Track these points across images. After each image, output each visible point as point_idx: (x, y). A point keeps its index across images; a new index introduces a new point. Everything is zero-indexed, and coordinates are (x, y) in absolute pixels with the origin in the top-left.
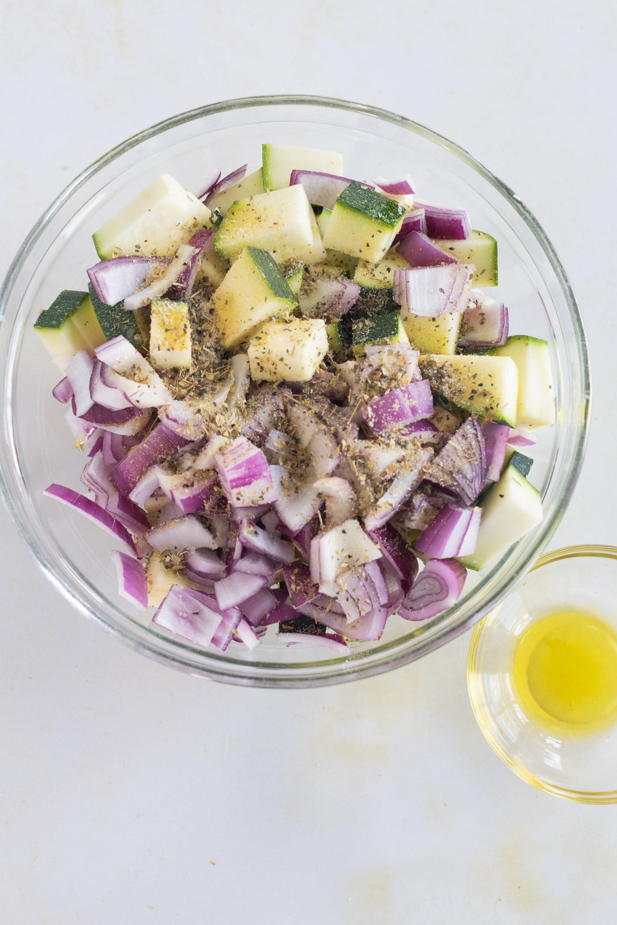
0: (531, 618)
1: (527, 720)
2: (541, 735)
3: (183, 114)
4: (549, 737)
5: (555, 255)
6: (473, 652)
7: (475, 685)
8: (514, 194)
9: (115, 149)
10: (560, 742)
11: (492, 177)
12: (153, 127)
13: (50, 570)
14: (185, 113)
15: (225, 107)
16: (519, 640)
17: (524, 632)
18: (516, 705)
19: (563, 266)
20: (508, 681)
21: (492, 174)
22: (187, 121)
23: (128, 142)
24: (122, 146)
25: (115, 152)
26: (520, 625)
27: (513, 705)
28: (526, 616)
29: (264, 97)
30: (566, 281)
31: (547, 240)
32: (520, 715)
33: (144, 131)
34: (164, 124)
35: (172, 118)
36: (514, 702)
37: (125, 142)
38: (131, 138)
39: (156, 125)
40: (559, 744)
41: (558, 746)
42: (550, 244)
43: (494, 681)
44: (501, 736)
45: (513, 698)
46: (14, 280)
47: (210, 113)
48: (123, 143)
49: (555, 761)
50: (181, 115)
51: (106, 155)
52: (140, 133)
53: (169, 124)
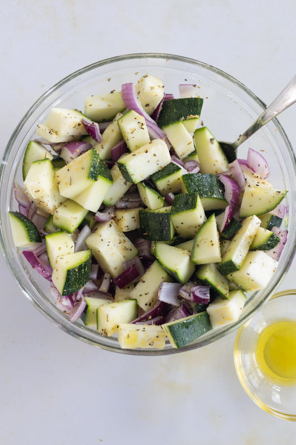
0: (267, 324)
1: (264, 377)
2: (270, 384)
3: (100, 62)
4: (274, 385)
5: (287, 137)
6: (238, 341)
7: (238, 358)
8: (266, 106)
9: (65, 79)
10: (280, 388)
11: (255, 96)
12: (84, 68)
13: (27, 292)
14: (101, 61)
15: (121, 59)
16: (260, 335)
17: (263, 331)
18: (258, 369)
19: (291, 143)
20: (254, 357)
21: (255, 95)
22: (102, 66)
23: (72, 75)
24: (69, 77)
25: (65, 80)
26: (261, 328)
27: (257, 369)
28: (265, 324)
29: (141, 54)
30: (292, 150)
31: (283, 129)
32: (260, 374)
33: (80, 70)
34: (90, 67)
35: (94, 64)
36: (257, 368)
37: (70, 75)
38: (73, 74)
39: (86, 67)
40: (279, 389)
41: (279, 390)
42: (284, 131)
43: (247, 357)
44: (251, 386)
45: (256, 366)
46: (13, 144)
47: (114, 61)
48: (69, 76)
49: (277, 398)
50: (99, 62)
51: (61, 81)
52: (78, 71)
53: (93, 66)
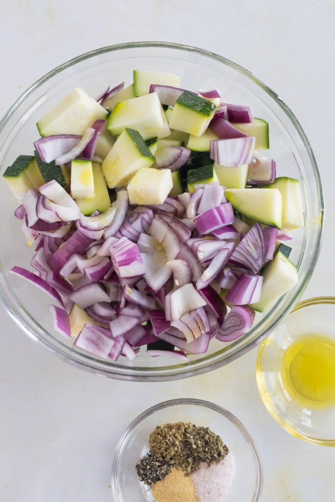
0: (293, 340)
2: (300, 408)
4: (304, 409)
6: (259, 359)
7: (260, 378)
8: (278, 96)
10: (311, 412)
15: (112, 49)
16: (285, 352)
17: (288, 348)
20: (280, 376)
21: (265, 85)
24: (53, 71)
25: (49, 75)
26: (286, 343)
28: (290, 339)
31: (297, 122)
32: (287, 396)
36: (283, 389)
37: (55, 69)
43: (272, 376)
45: (283, 386)
